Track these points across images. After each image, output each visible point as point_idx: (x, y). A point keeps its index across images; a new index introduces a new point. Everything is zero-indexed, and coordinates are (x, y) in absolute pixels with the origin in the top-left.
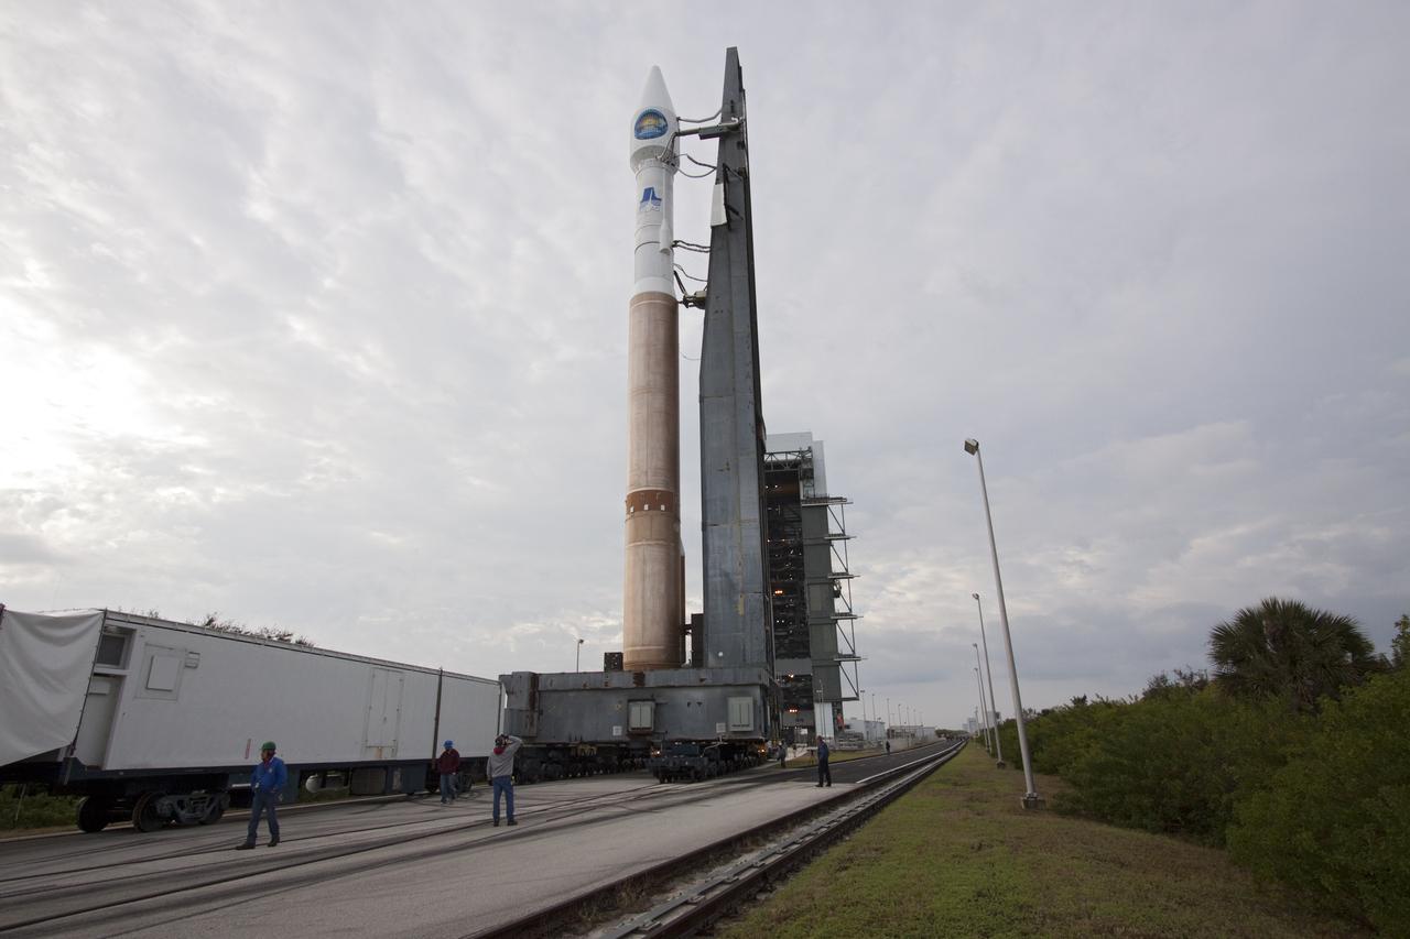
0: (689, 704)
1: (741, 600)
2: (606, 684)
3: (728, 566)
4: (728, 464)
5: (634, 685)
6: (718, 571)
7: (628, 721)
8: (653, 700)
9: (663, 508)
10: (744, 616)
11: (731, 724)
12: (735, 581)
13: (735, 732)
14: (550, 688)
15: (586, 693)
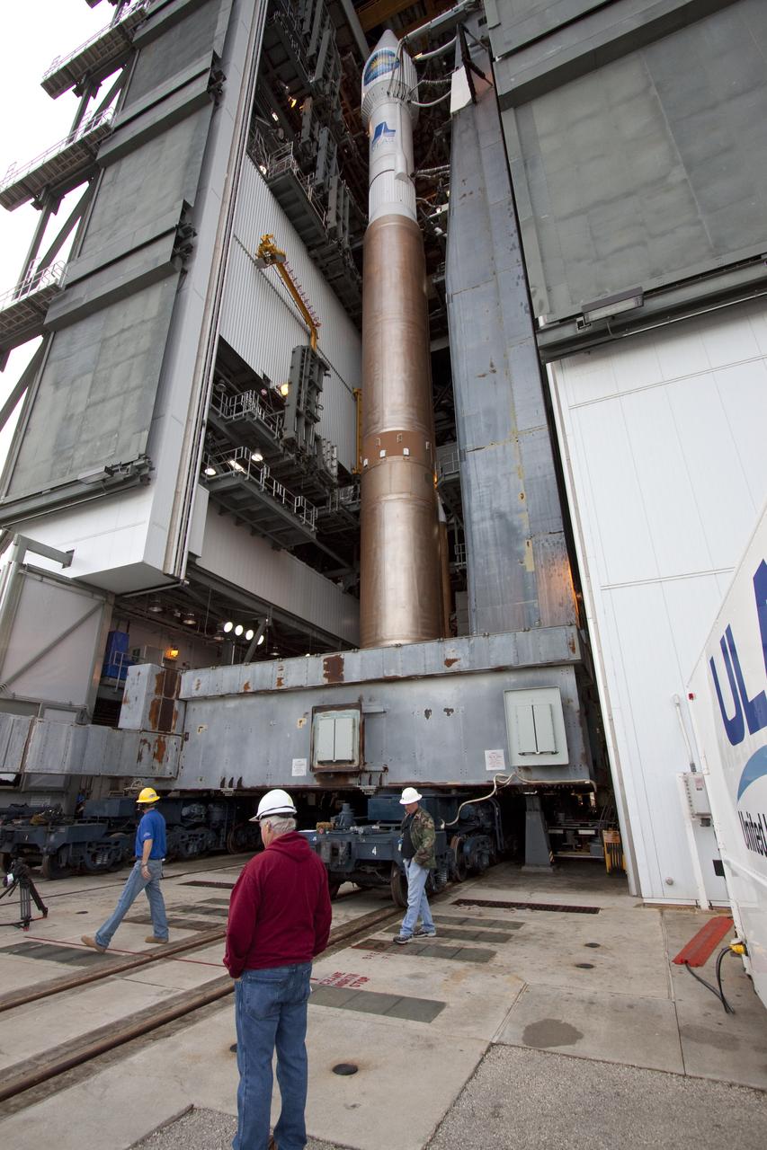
0: (428, 713)
1: (529, 551)
2: (280, 683)
3: (503, 504)
4: (492, 366)
5: (326, 681)
6: (487, 514)
7: (313, 749)
8: (358, 706)
9: (406, 451)
10: (535, 573)
11: (515, 751)
12: (516, 523)
13: (527, 769)
14: (195, 694)
15: (251, 701)
